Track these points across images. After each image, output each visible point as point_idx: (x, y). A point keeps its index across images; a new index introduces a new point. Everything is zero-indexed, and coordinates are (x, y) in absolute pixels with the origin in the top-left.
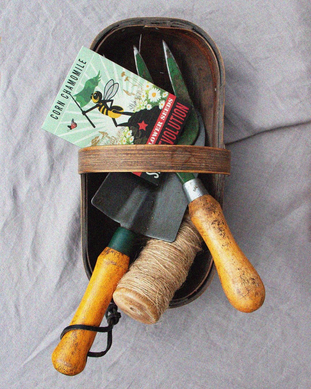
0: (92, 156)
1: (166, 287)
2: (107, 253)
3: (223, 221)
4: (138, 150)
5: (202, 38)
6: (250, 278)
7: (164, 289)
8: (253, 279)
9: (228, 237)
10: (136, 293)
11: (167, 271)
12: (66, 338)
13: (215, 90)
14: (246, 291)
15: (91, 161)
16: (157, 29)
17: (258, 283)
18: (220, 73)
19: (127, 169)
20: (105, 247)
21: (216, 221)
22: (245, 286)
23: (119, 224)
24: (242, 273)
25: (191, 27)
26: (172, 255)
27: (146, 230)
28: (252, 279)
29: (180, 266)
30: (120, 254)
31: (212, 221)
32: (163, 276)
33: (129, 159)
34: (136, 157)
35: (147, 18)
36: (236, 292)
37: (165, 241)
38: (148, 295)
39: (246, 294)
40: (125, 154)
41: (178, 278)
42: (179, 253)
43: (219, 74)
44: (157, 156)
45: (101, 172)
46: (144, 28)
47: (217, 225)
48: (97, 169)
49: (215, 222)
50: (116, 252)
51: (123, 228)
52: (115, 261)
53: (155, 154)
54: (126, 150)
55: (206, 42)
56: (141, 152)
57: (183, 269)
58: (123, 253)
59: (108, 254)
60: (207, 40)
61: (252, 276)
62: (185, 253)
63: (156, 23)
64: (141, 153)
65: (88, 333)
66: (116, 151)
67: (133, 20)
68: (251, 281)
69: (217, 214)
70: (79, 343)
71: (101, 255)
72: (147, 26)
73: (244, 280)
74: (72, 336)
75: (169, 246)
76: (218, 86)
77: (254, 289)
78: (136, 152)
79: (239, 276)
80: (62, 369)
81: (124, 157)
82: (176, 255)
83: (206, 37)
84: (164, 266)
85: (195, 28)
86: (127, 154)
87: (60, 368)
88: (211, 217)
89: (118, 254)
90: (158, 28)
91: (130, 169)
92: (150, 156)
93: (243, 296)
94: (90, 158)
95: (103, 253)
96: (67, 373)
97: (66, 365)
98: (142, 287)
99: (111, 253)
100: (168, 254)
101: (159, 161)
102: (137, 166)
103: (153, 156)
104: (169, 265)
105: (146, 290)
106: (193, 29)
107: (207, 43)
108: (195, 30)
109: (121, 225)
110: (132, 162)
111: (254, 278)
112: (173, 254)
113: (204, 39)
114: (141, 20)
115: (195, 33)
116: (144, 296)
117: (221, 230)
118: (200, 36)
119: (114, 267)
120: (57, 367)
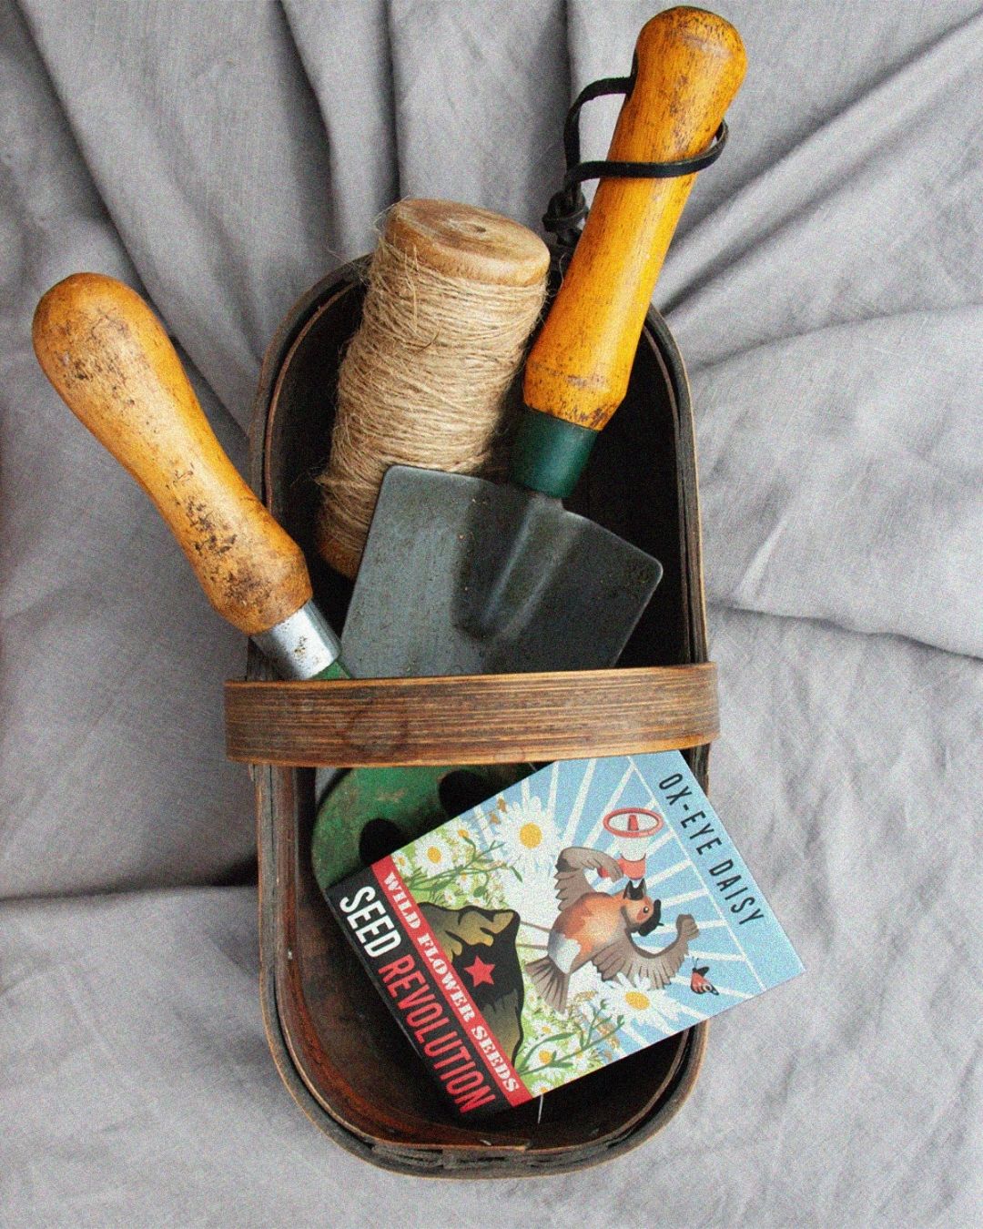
0: (668, 719)
1: (394, 328)
2: (599, 410)
3: (201, 554)
4: (517, 745)
5: (339, 1118)
6: (92, 377)
7: (399, 318)
8: (81, 377)
9: (178, 503)
10: (481, 278)
11: (404, 378)
12: (707, 127)
13: (290, 954)
14: (100, 335)
15: (670, 703)
16: (485, 1142)
17: (64, 365)
18: (277, 1010)
19: (548, 681)
20: (606, 428)
21: (224, 550)
22: (106, 352)
23: (568, 507)
24: (118, 390)
25: (377, 1150)
26: (405, 432)
27: (481, 496)
28: (86, 377)
29: (368, 405)
30: (559, 413)
31: (237, 548)
32: (414, 359)
33: (543, 713)
34: (522, 722)
35: (519, 1176)
36: (132, 328)
37: (437, 470)
38: (444, 283)
39: (100, 324)
40: (559, 731)
41: (363, 366)
42: (385, 445)
43: (281, 1007)
44: (456, 729)
45: (636, 670)
46: (527, 1142)
47: (219, 537)
48: (651, 679)
49: (226, 545)
50: (571, 418)
51: (555, 497)
52: (572, 390)
53: (459, 735)
54: (554, 743)
55: (327, 1106)
56: (505, 739)
57: (359, 399)
58: (549, 417)
59: (595, 409)
60: (326, 1112)
61: (88, 387)
62: (367, 451)
63: (490, 1159)
64: (506, 734)
65: (639, 155)
66: (587, 739)
67: (564, 1166)
68: (89, 368)
69: (224, 573)
70: (667, 114)
71: (618, 403)
72: (517, 1148)
73: (111, 369)
74: (692, 135)
75: (422, 457)
76: (281, 969)
77: (74, 344)
78: (522, 738)
79: (128, 381)
80: (714, 27)
81: (563, 720)
82: (392, 437)
83: (329, 1121)
84: (417, 390)
85: (364, 1148)
86: (551, 730)
87: (720, 31)
88: (241, 559)
89: (564, 411)
90: (486, 1145)
91: (538, 682)
92: (475, 728)
93: (107, 317)
94: (673, 713)
95: (613, 410)
96: (695, 15)
97: (702, 41)
98: (468, 304)
99: (587, 414)
100: (416, 432)
101: (447, 710)
102: (516, 694)
103: (469, 728)
104: (404, 397)
105: (454, 297)
106: (370, 1146)
107: (325, 1103)
108: (365, 1144)
109: (560, 505)
110: (536, 705)
111: (78, 380)
112: (402, 435)
113: (334, 1114)
114: (538, 1167)
115: (363, 1134)
116: (453, 276)
117: (202, 521)
118: (346, 1124)
119: (574, 367)
120: (729, 33)
